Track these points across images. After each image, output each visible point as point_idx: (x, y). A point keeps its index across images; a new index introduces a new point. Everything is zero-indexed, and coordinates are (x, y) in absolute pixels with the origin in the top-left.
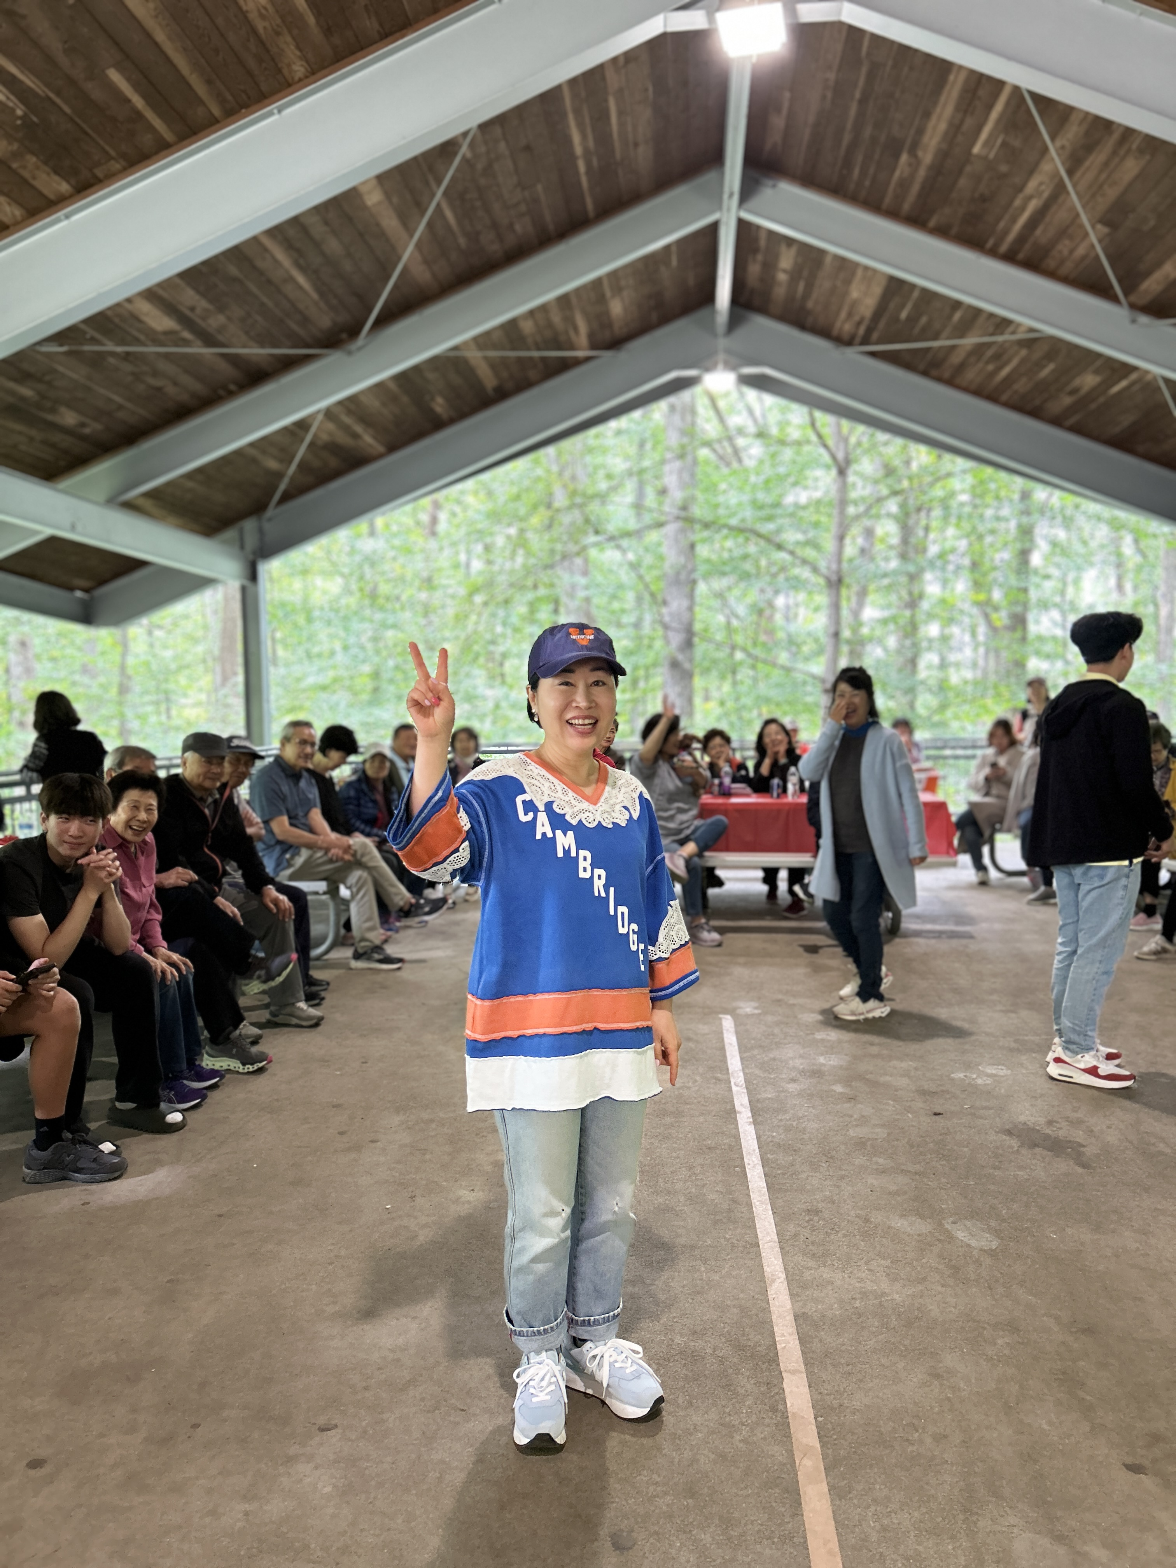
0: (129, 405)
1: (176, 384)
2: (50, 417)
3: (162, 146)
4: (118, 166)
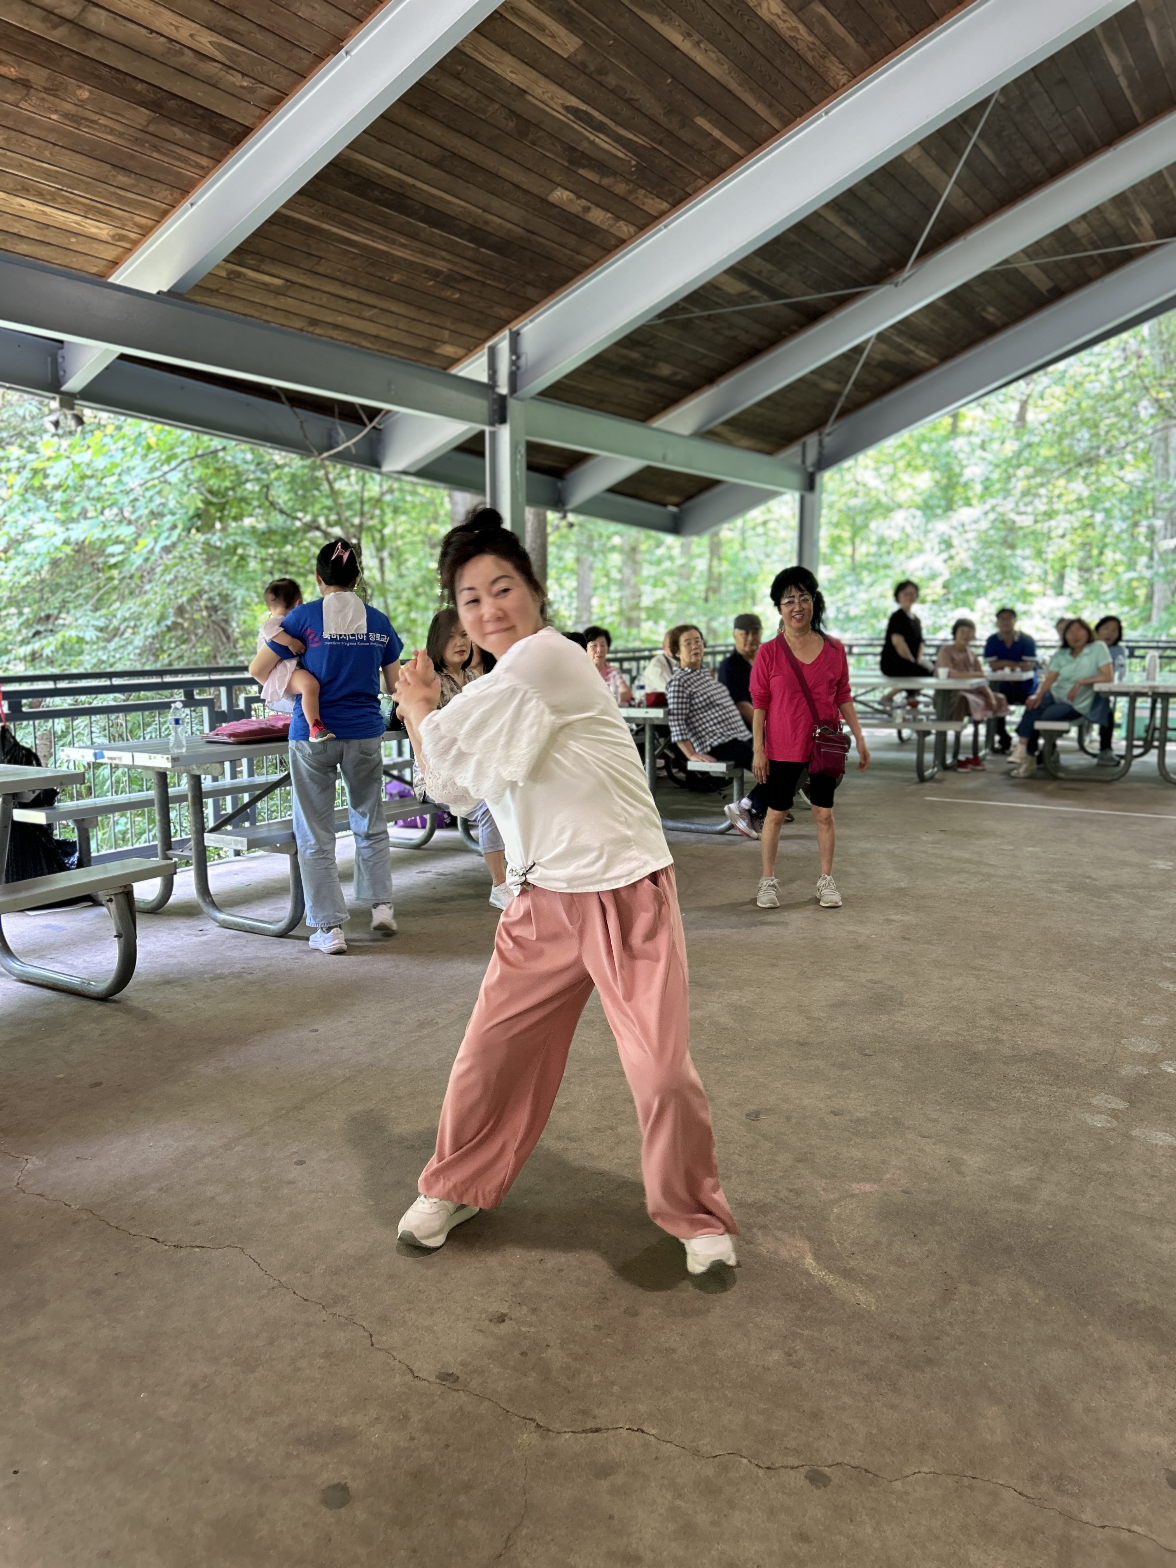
0: (710, 354)
1: (747, 332)
2: (651, 371)
3: (735, 160)
4: (703, 182)
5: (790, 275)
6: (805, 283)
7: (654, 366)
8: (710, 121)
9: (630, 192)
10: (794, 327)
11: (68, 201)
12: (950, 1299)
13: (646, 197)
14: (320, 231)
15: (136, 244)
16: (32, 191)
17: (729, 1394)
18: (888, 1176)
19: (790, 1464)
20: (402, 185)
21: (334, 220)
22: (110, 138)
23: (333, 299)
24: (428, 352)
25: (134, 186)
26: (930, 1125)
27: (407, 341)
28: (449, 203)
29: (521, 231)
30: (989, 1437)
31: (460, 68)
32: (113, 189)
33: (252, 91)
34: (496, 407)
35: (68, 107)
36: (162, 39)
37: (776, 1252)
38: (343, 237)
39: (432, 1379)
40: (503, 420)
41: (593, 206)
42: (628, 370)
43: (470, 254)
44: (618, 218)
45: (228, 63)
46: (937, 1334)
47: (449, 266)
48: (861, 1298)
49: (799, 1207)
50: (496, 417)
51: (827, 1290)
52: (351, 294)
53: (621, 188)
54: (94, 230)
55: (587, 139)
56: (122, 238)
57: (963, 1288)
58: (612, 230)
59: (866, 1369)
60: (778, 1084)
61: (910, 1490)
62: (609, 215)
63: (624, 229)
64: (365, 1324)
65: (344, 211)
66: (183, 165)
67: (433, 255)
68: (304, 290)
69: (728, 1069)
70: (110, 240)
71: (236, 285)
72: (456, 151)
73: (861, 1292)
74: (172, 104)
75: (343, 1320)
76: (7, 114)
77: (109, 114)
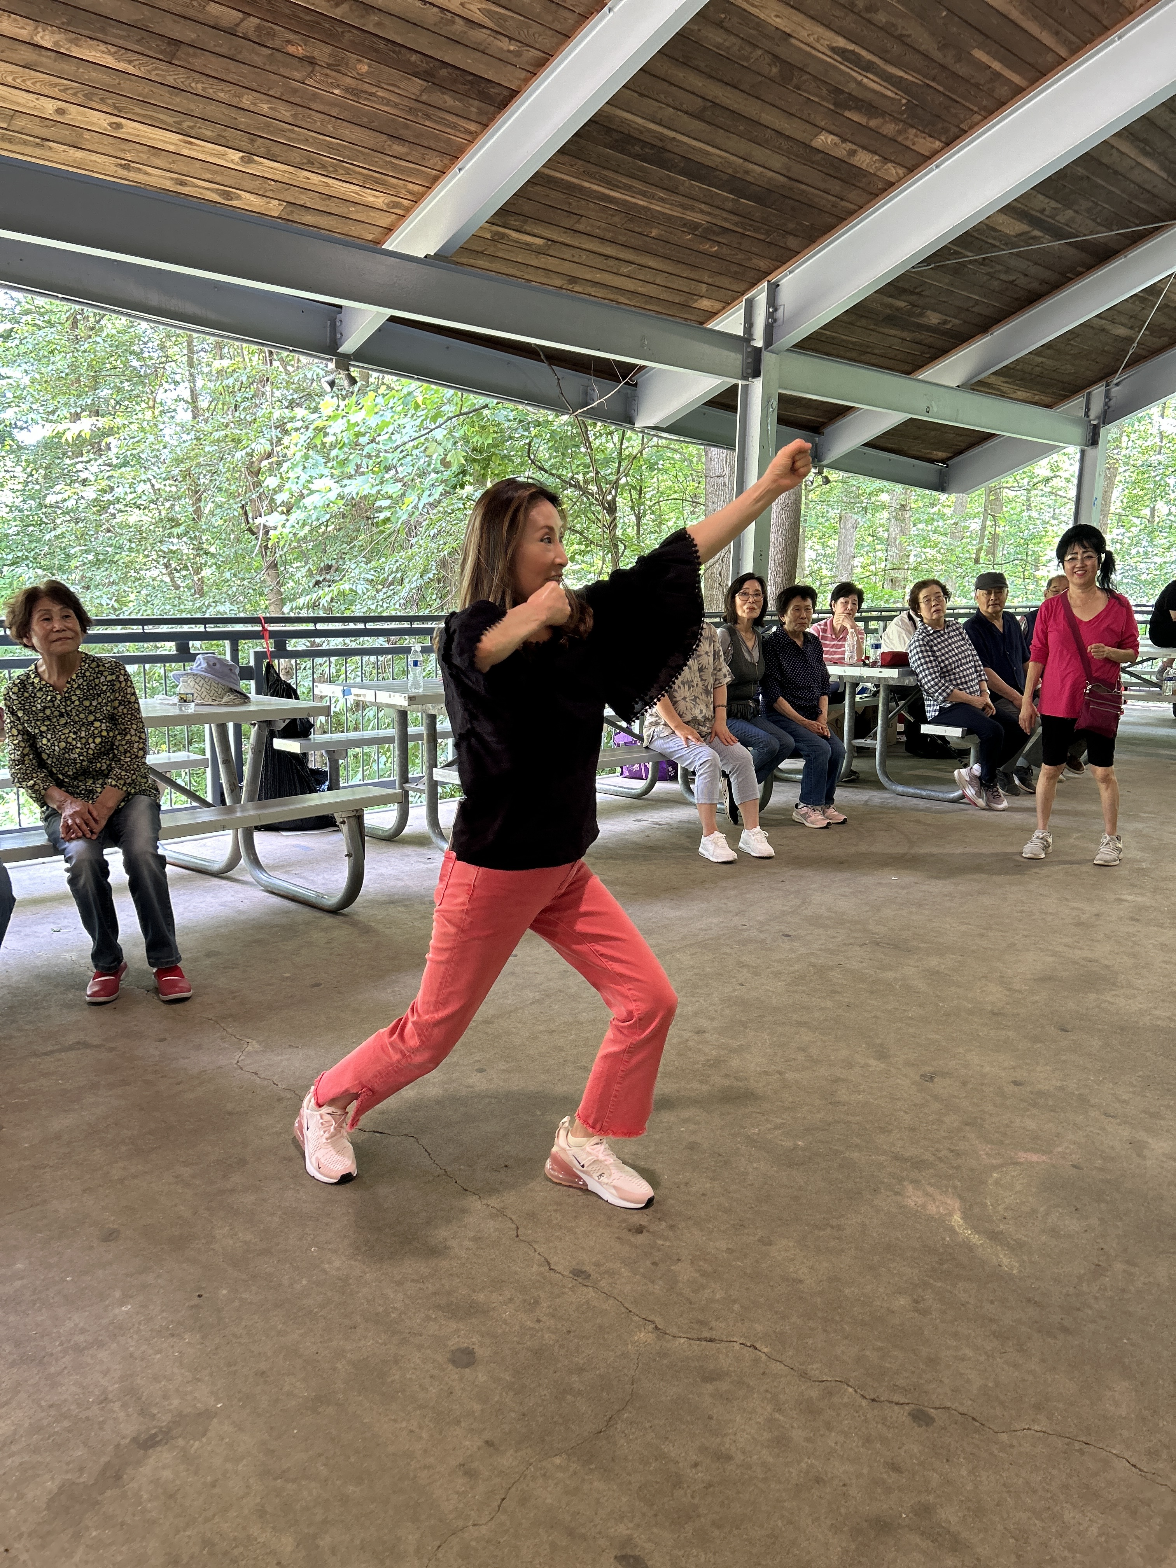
0: (985, 300)
1: (1027, 276)
2: (918, 320)
3: (1017, 92)
4: (980, 117)
5: (1076, 212)
6: (1094, 220)
7: (921, 315)
8: (988, 53)
9: (899, 132)
10: (1080, 269)
11: (348, 172)
12: (1101, 1275)
13: (916, 136)
14: (581, 189)
15: (408, 210)
16: (317, 165)
17: (847, 1328)
18: (1060, 1149)
19: (896, 1398)
20: (662, 138)
21: (594, 178)
22: (386, 109)
23: (592, 256)
24: (686, 306)
25: (407, 154)
26: (1117, 1105)
27: (663, 296)
28: (708, 154)
29: (782, 178)
30: (1112, 1408)
31: (723, 16)
32: (388, 159)
33: (518, 54)
34: (749, 360)
35: (349, 81)
36: (436, 9)
37: (924, 1206)
38: (603, 194)
39: (566, 1273)
40: (756, 374)
41: (859, 150)
42: (892, 319)
43: (729, 205)
44: (886, 160)
45: (496, 28)
46: (1078, 1305)
47: (709, 219)
48: (1004, 1260)
49: (957, 1168)
50: (750, 371)
51: (970, 1248)
52: (609, 250)
53: (890, 129)
54: (371, 199)
55: (855, 80)
56: (396, 205)
57: (1118, 1266)
58: (879, 173)
59: (994, 1327)
60: (961, 1050)
61: (1015, 1443)
62: (877, 157)
63: (892, 171)
64: (513, 1217)
65: (604, 168)
66: (453, 132)
67: (692, 209)
68: (564, 248)
69: (911, 1030)
70: (385, 208)
71: (499, 245)
72: (717, 101)
73: (1005, 1255)
74: (444, 72)
75: (494, 1211)
76: (295, 91)
77: (385, 86)
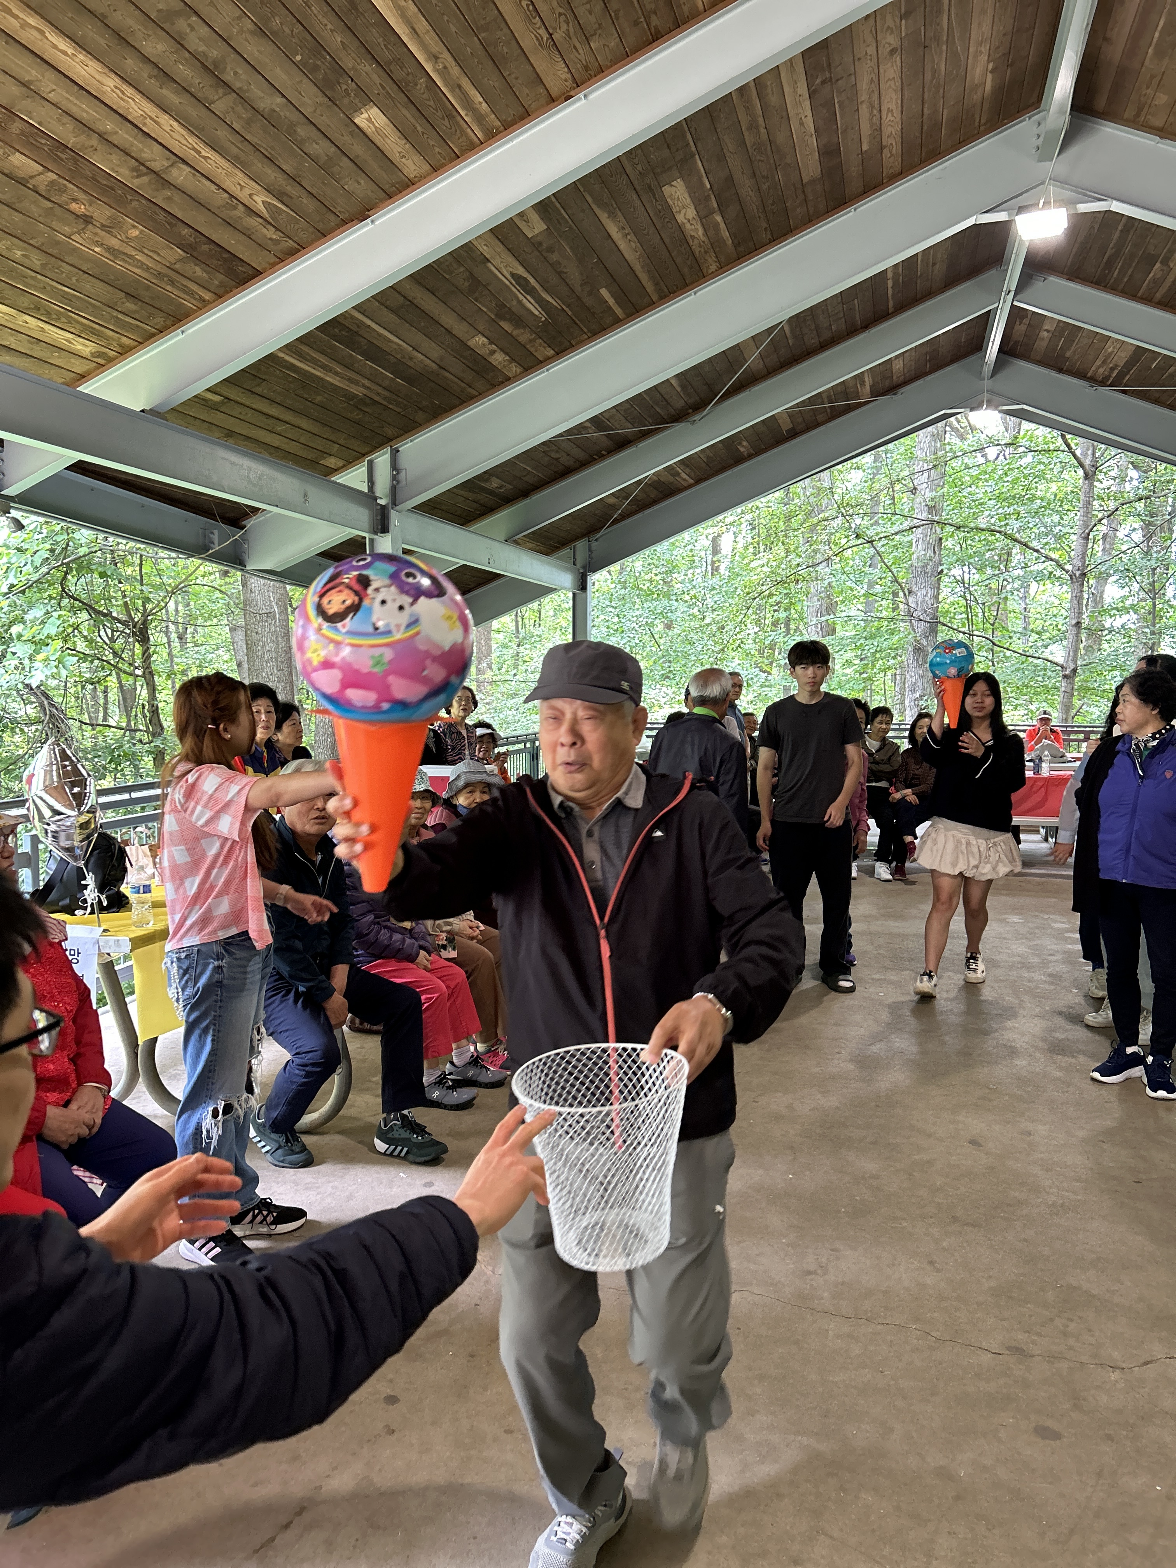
0: (535, 472)
1: (569, 456)
3: (616, 324)
8: (609, 292)
9: (531, 341)
10: (605, 454)
11: (70, 321)
13: (540, 345)
15: (113, 361)
16: (43, 311)
22: (137, 271)
23: (258, 415)
24: (315, 461)
25: (135, 312)
27: (301, 453)
28: (390, 341)
29: (434, 366)
32: (115, 314)
33: (276, 242)
34: (377, 517)
35: (114, 243)
36: (226, 195)
40: (384, 530)
41: (498, 351)
43: (386, 383)
44: (513, 360)
45: (270, 219)
47: (365, 391)
50: (378, 526)
52: (274, 411)
53: (525, 338)
54: (79, 347)
55: (518, 298)
56: (102, 355)
58: (504, 371)
62: (507, 358)
63: (513, 369)
66: (188, 298)
67: (357, 383)
70: (90, 357)
72: (415, 301)
74: (205, 247)
76: (58, 243)
77: (146, 251)
